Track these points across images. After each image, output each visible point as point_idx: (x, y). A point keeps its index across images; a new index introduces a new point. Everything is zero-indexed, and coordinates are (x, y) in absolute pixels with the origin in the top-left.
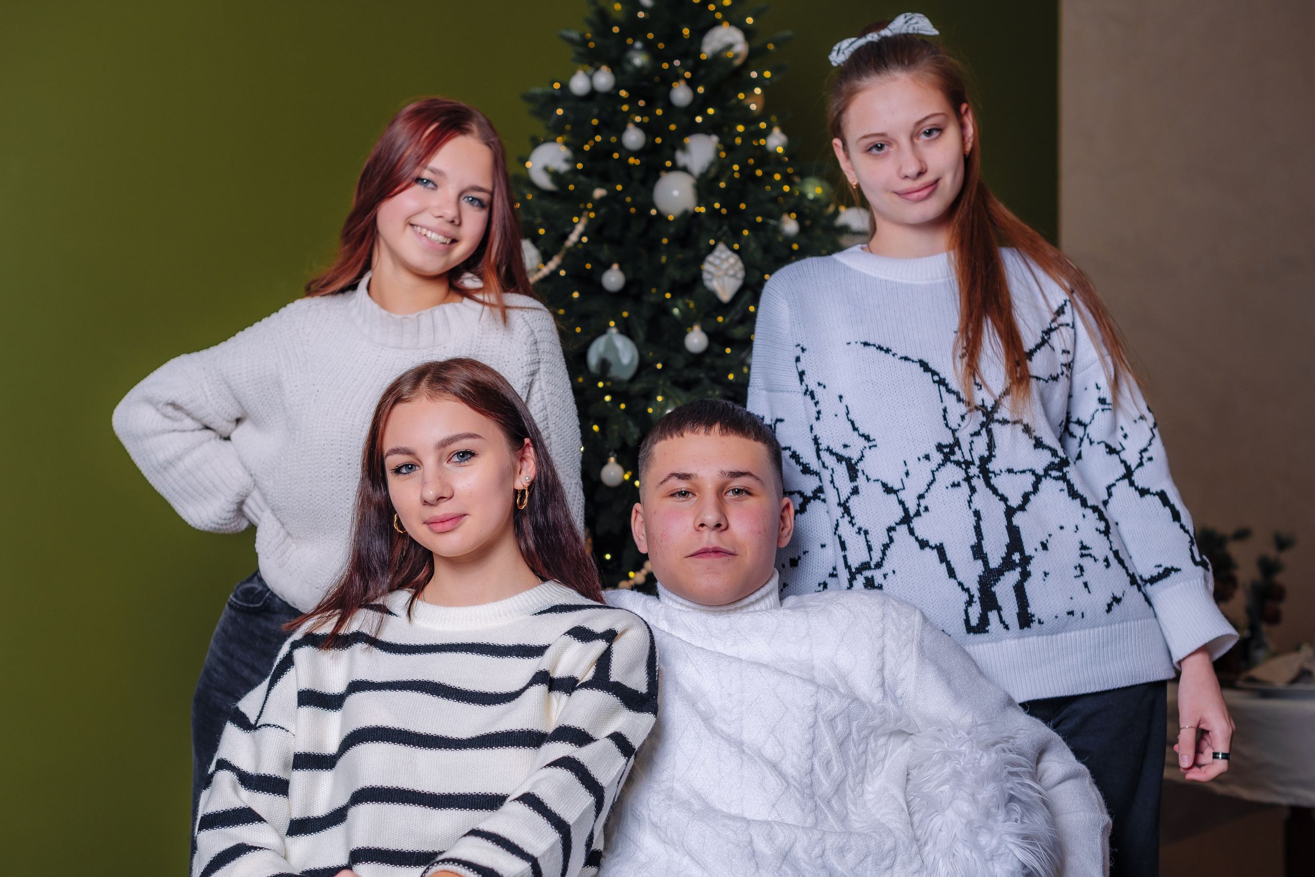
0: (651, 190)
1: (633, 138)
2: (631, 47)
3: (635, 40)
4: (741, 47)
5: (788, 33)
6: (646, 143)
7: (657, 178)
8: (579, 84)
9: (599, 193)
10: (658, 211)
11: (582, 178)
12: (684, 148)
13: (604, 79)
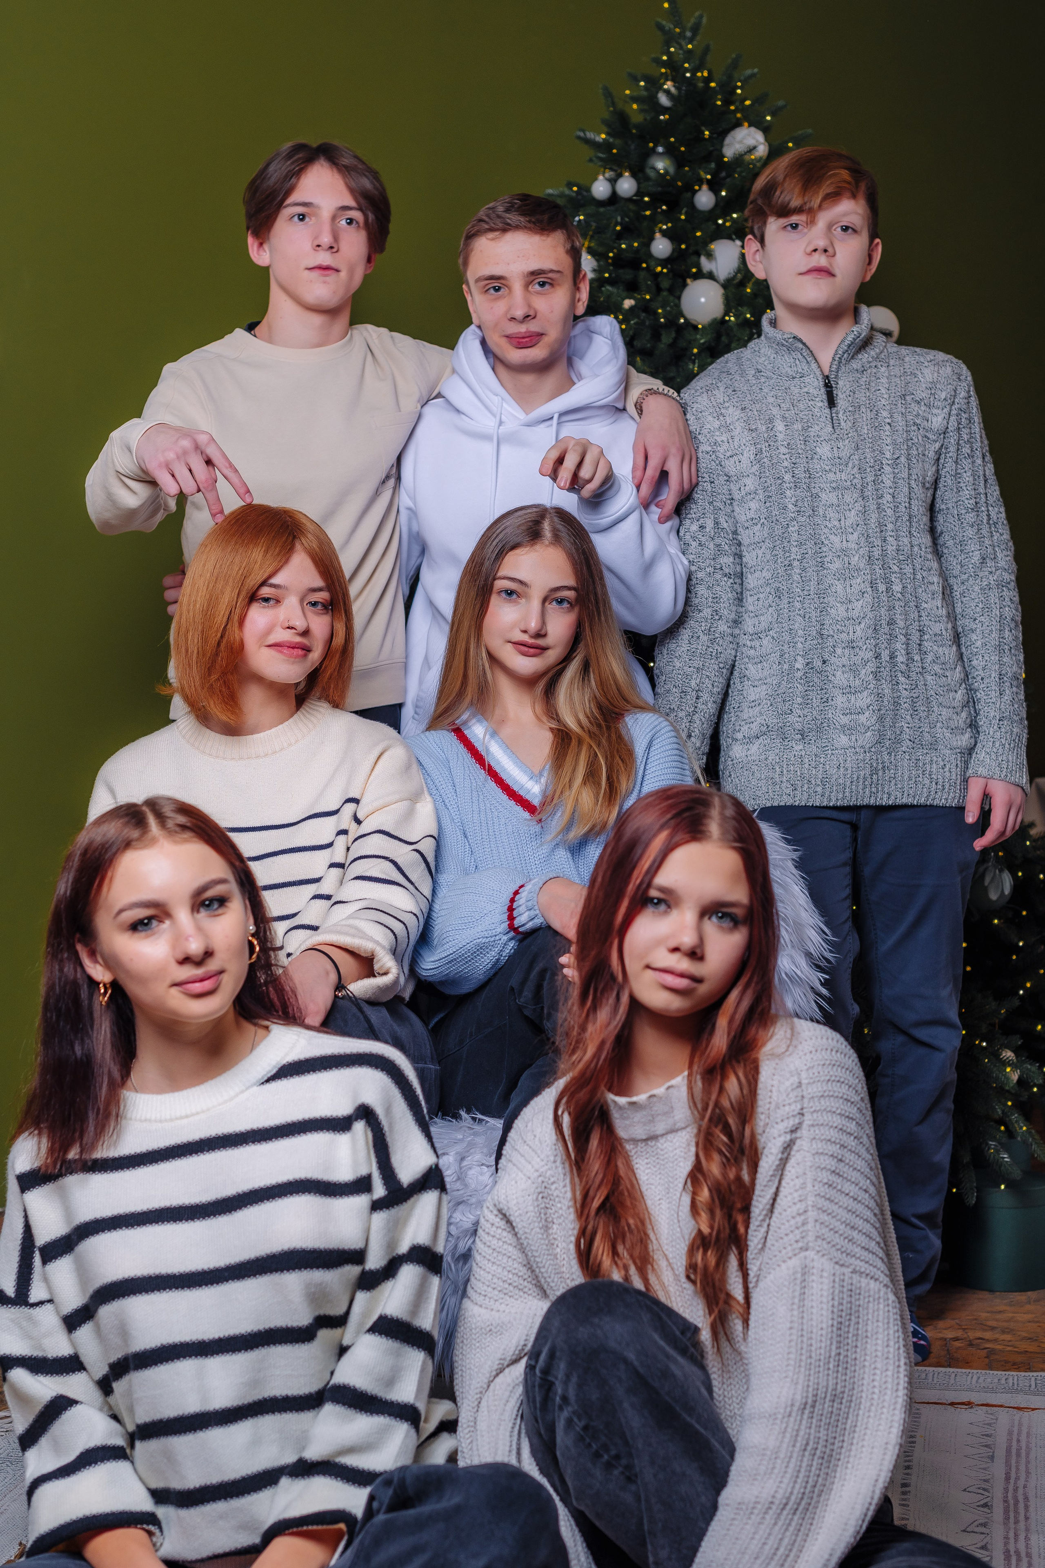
0: (679, 298)
1: (661, 247)
2: (653, 151)
3: (656, 146)
4: (762, 150)
5: (810, 131)
6: (674, 250)
7: (685, 285)
8: (600, 188)
9: (628, 303)
10: (686, 319)
11: (609, 288)
12: (710, 255)
13: (627, 186)
